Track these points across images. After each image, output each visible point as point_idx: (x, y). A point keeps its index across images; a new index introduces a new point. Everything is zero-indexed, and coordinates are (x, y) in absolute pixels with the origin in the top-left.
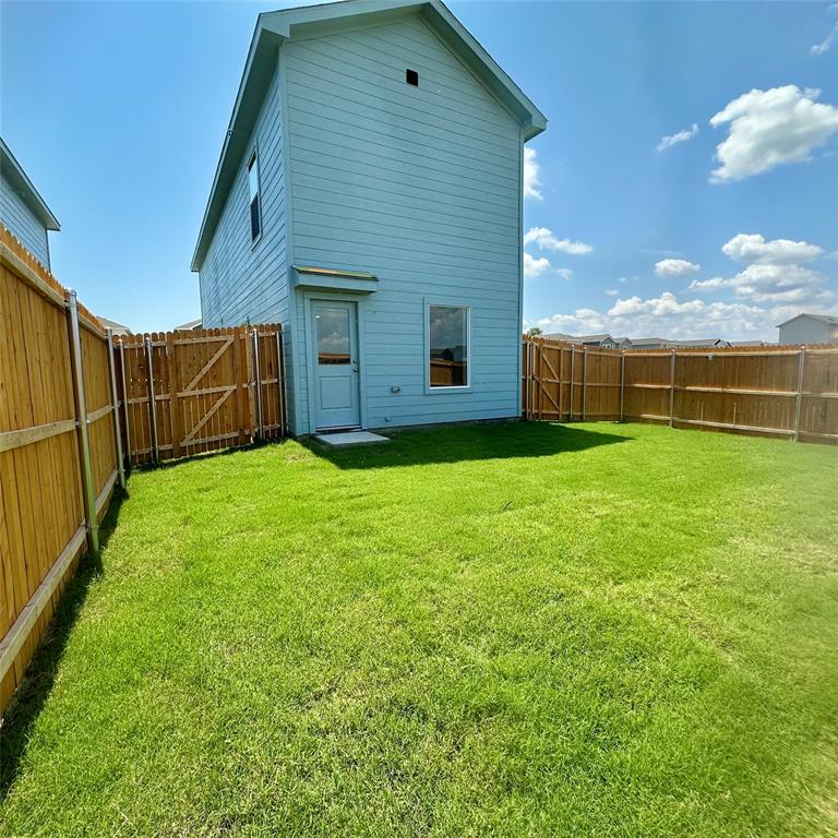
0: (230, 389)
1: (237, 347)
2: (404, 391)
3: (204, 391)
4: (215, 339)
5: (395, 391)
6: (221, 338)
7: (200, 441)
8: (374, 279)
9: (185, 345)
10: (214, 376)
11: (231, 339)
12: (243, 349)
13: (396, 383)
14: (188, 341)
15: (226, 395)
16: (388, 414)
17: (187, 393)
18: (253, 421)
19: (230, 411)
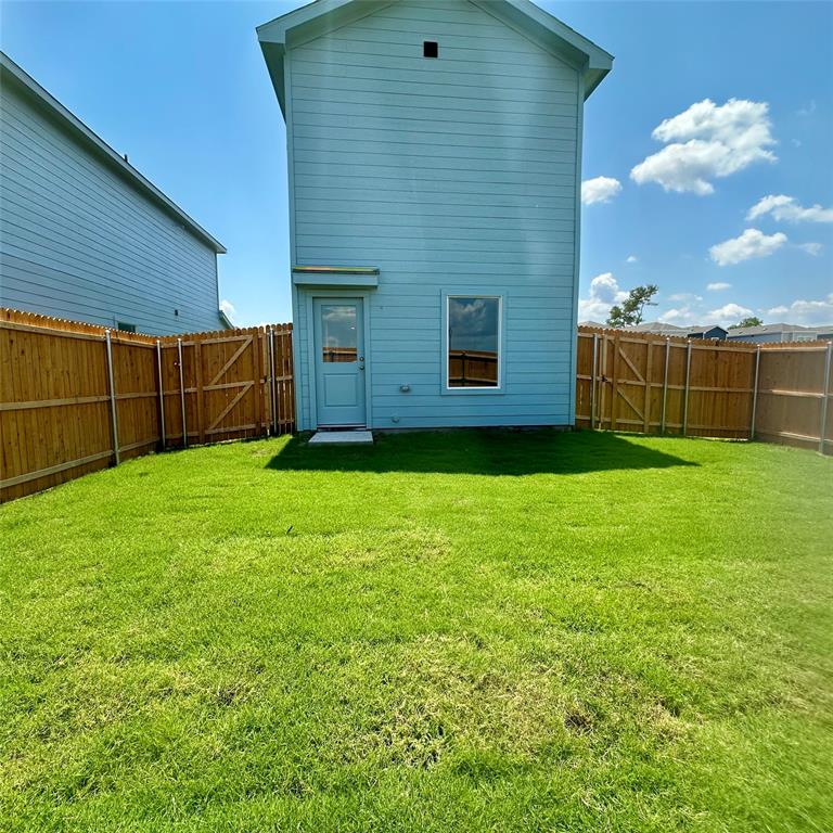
0: (248, 384)
1: (255, 345)
2: (415, 390)
3: (227, 386)
4: (236, 338)
5: (405, 391)
6: (241, 338)
7: (222, 430)
8: (376, 272)
9: (211, 344)
10: (235, 372)
11: (250, 338)
12: (260, 348)
13: (405, 383)
14: (213, 341)
15: (245, 389)
16: (396, 415)
17: (212, 387)
18: (268, 415)
19: (248, 405)
